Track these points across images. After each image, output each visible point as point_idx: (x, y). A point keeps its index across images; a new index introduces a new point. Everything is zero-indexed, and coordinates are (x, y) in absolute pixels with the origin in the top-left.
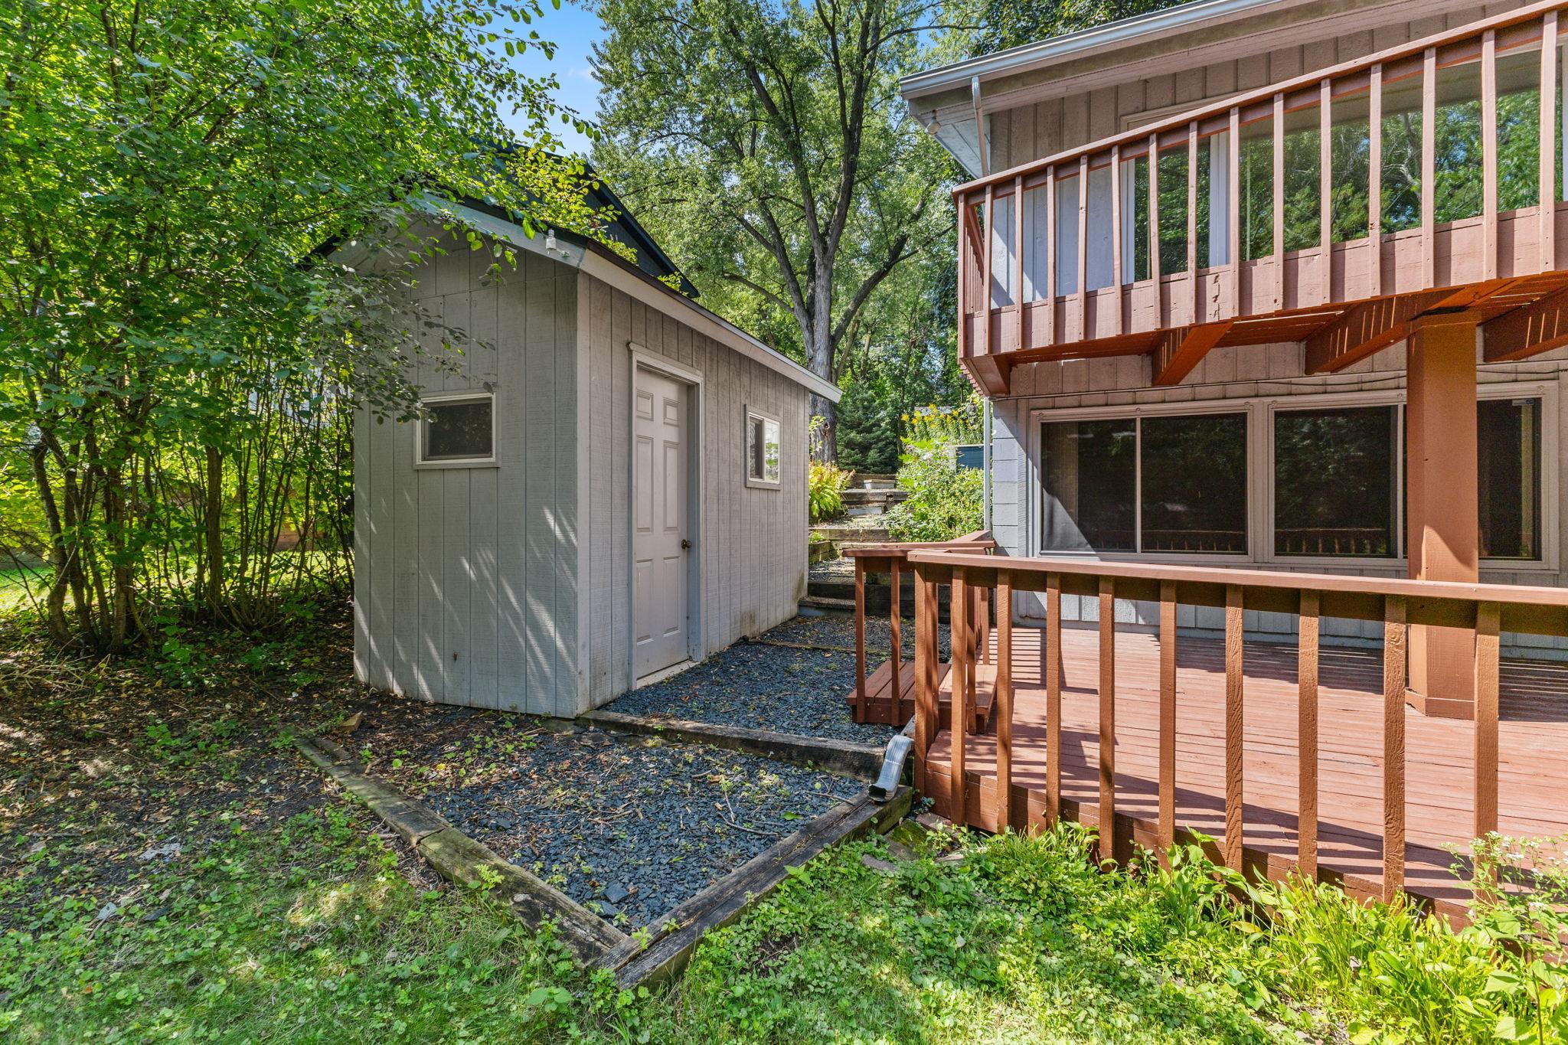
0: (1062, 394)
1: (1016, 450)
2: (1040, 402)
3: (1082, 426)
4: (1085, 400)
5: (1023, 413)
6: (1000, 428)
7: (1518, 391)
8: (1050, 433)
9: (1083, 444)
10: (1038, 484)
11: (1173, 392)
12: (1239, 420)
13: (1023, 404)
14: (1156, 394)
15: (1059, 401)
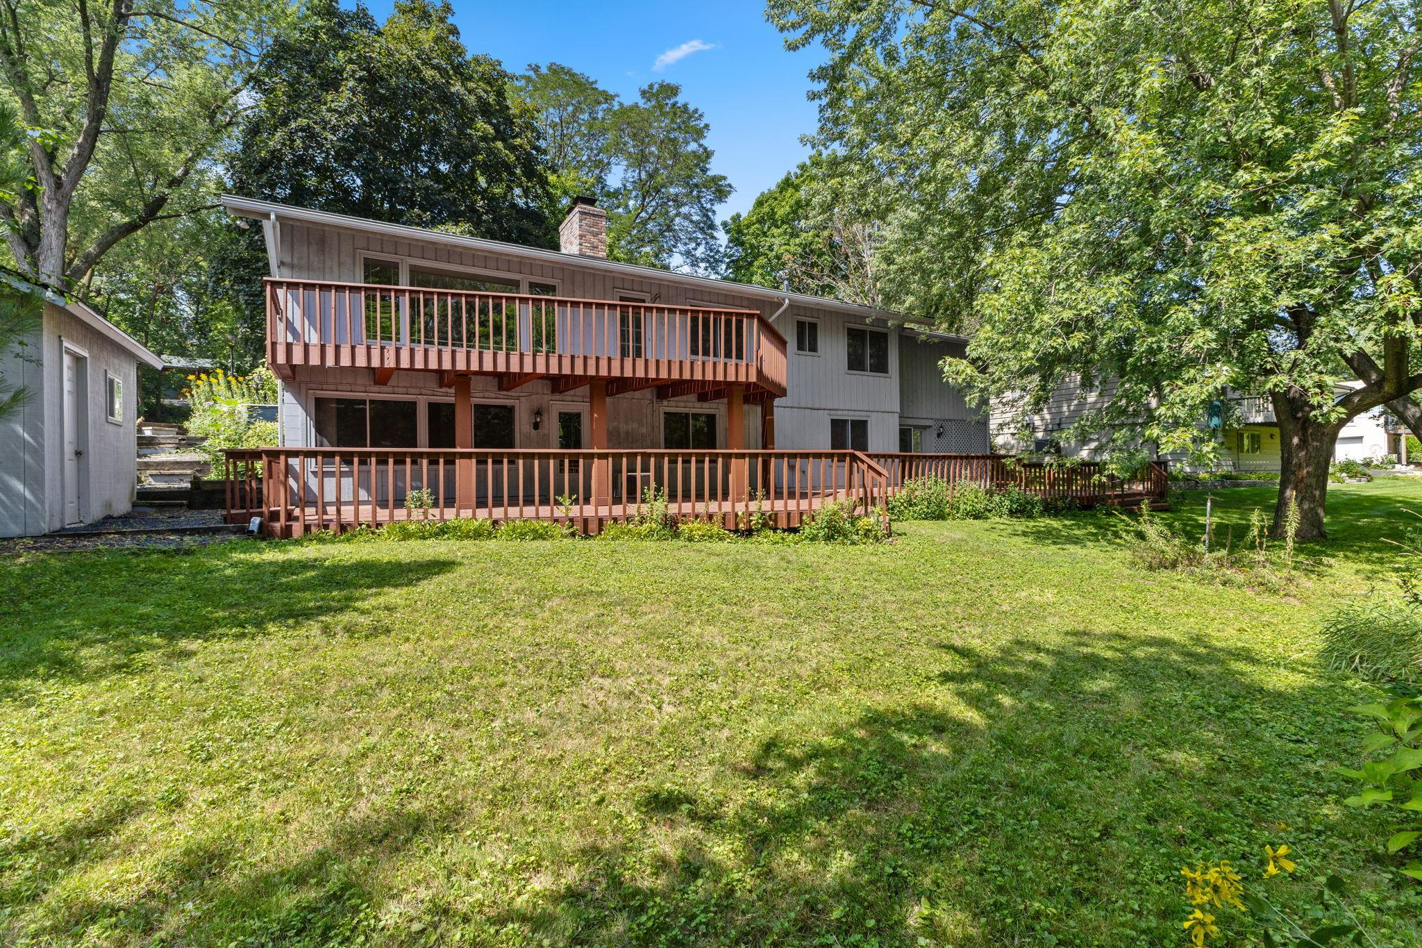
0: (327, 383)
1: (300, 411)
2: (314, 386)
3: (339, 401)
4: (340, 387)
5: (303, 390)
6: (289, 397)
7: (508, 402)
8: (320, 404)
9: (338, 410)
10: (313, 430)
11: (384, 388)
12: (413, 405)
13: (303, 386)
14: (376, 388)
15: (325, 387)
